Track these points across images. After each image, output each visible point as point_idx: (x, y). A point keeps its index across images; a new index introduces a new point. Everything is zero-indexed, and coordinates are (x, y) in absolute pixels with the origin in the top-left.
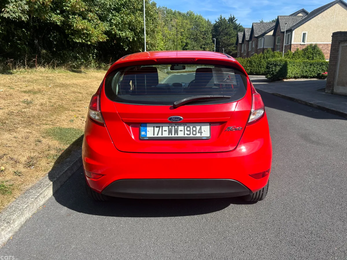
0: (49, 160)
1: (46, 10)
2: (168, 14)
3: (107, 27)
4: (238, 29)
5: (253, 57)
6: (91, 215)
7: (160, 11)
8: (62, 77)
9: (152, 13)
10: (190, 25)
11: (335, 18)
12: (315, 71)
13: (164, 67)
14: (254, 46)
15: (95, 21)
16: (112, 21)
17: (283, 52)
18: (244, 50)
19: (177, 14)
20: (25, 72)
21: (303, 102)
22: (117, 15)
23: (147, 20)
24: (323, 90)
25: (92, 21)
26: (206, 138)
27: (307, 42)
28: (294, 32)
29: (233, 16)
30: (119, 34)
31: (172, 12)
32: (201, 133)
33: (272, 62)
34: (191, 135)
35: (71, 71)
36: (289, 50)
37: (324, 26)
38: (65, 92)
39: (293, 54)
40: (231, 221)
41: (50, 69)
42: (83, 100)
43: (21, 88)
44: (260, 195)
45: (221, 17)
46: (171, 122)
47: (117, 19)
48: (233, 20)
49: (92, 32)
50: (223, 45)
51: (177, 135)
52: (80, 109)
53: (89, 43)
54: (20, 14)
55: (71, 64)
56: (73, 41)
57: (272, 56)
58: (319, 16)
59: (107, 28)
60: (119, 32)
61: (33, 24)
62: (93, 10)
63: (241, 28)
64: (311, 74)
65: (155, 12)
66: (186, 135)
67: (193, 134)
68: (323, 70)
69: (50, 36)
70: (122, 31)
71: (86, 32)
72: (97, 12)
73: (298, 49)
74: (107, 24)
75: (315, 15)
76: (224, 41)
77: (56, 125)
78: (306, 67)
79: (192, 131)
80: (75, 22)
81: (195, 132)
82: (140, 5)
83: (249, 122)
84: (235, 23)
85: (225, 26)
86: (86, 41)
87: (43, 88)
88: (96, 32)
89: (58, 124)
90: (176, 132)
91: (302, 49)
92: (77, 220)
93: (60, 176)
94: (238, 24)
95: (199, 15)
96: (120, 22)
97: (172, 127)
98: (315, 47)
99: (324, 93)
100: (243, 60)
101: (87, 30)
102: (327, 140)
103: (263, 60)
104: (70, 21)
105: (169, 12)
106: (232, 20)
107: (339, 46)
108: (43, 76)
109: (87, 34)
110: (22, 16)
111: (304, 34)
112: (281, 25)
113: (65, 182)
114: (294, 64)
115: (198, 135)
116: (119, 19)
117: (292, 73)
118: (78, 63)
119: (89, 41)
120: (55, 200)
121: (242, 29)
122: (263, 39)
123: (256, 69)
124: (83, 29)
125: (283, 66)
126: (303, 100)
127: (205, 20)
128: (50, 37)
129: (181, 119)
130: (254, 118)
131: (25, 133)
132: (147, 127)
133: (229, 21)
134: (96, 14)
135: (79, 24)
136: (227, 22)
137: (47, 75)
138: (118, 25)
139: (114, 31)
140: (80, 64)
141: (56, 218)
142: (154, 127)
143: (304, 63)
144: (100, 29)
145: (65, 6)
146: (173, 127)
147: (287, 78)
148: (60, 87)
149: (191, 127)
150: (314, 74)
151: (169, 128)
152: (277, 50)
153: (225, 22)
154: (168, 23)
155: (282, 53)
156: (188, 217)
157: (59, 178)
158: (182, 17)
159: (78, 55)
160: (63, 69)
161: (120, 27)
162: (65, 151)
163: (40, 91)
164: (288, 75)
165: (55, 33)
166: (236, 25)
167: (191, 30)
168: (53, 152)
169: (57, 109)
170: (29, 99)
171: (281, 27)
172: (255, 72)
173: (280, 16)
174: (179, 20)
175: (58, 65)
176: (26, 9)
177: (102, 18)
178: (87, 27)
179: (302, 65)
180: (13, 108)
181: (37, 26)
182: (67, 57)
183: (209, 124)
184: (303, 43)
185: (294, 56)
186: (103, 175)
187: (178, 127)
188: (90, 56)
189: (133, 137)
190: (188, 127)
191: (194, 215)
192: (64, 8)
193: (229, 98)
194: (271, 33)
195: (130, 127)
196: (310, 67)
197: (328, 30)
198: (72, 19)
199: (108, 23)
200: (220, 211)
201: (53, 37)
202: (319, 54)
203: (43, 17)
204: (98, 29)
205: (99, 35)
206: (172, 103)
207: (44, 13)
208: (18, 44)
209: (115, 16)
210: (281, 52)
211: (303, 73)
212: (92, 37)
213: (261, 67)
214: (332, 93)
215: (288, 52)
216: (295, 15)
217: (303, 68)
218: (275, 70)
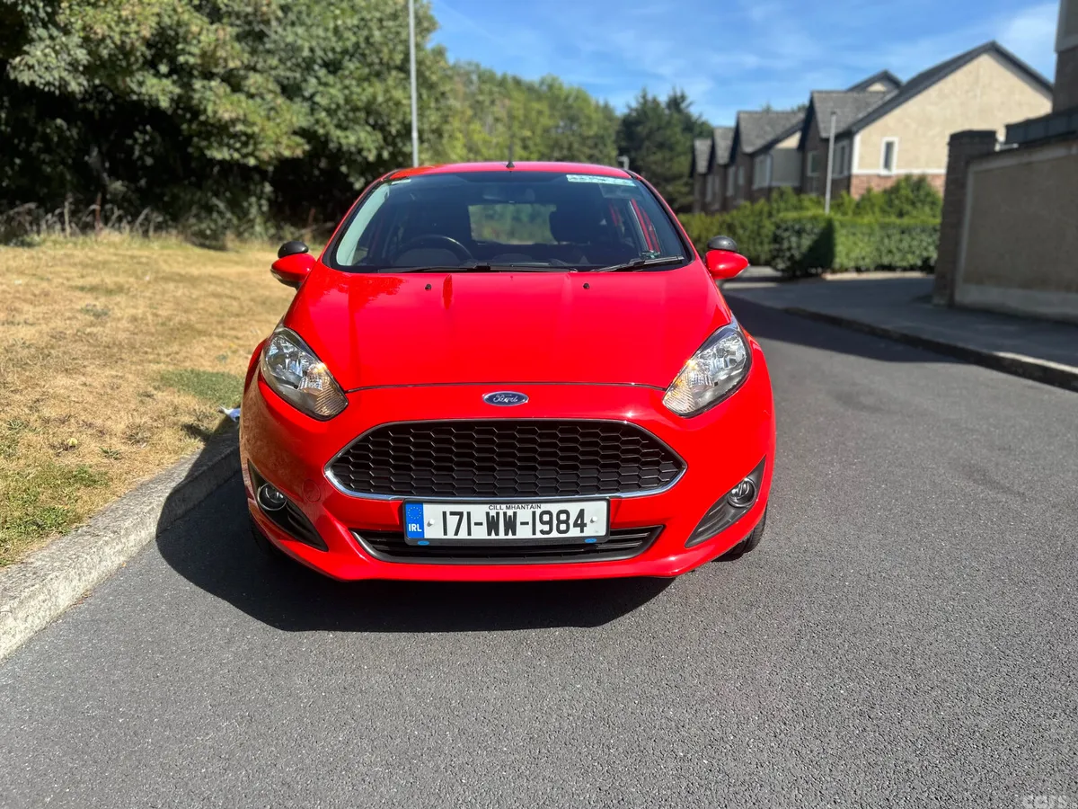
2: (482, 83)
3: (303, 115)
4: (697, 130)
5: (738, 213)
7: (459, 75)
8: (175, 259)
9: (434, 76)
10: (550, 118)
11: (981, 96)
12: (915, 251)
14: (741, 181)
15: (269, 97)
16: (318, 99)
17: (828, 197)
18: (714, 194)
19: (510, 84)
20: (66, 242)
22: (332, 83)
25: (258, 97)
27: (897, 170)
28: (858, 139)
29: (682, 91)
30: (338, 138)
31: (494, 77)
33: (790, 223)
36: (844, 193)
38: (192, 293)
39: (857, 203)
41: (137, 237)
42: (244, 315)
43: (68, 279)
45: (646, 94)
47: (330, 94)
48: (680, 105)
49: (260, 129)
52: (240, 335)
53: (252, 162)
55: (194, 225)
56: (205, 155)
57: (794, 206)
58: (933, 92)
59: (301, 118)
60: (338, 131)
62: (263, 67)
63: (705, 127)
64: (904, 261)
65: (444, 76)
69: (134, 142)
70: (345, 129)
71: (242, 128)
72: (273, 72)
73: (869, 190)
74: (304, 106)
75: (921, 88)
77: (183, 364)
78: (889, 238)
80: (210, 100)
82: (400, 54)
84: (687, 111)
85: (657, 120)
86: (245, 156)
87: (127, 282)
88: (271, 130)
89: (187, 364)
91: (881, 189)
94: (697, 117)
95: (576, 87)
96: (341, 102)
98: (919, 183)
99: (928, 307)
100: (708, 220)
101: (245, 122)
102: (901, 404)
103: (767, 222)
104: (196, 96)
105: (486, 78)
106: (676, 103)
108: (119, 255)
109: (245, 134)
110: (68, 77)
111: (889, 146)
112: (820, 120)
114: (854, 230)
116: (338, 93)
117: (848, 254)
118: (216, 223)
119: (252, 154)
121: (706, 131)
122: (769, 158)
124: (233, 122)
125: (822, 234)
127: (597, 105)
128: (133, 147)
131: (107, 377)
133: (669, 108)
134: (271, 79)
135: (219, 103)
136: (664, 110)
137: (129, 253)
138: (335, 111)
139: (323, 128)
140: (221, 226)
143: (884, 226)
144: (284, 120)
145: (183, 52)
147: (834, 271)
148: (174, 281)
150: (912, 259)
152: (811, 191)
153: (656, 109)
154: (482, 110)
155: (823, 200)
158: (526, 92)
160: (173, 240)
161: (339, 119)
163: (120, 289)
164: (838, 259)
165: (147, 132)
166: (690, 119)
167: (553, 133)
169: (177, 332)
170: (98, 306)
171: (820, 126)
173: (816, 92)
174: (517, 103)
175: (159, 227)
176: (81, 60)
177: (290, 91)
178: (245, 115)
179: (878, 233)
180: (58, 324)
182: (183, 204)
184: (884, 172)
185: (859, 207)
188: (250, 205)
192: (182, 59)
194: (792, 142)
196: (902, 240)
198: (201, 92)
199: (306, 104)
201: (141, 144)
204: (278, 121)
205: (281, 137)
208: (44, 162)
209: (326, 85)
211: (880, 256)
212: (261, 143)
214: (950, 305)
215: (842, 197)
216: (862, 87)
217: (882, 241)
218: (799, 247)
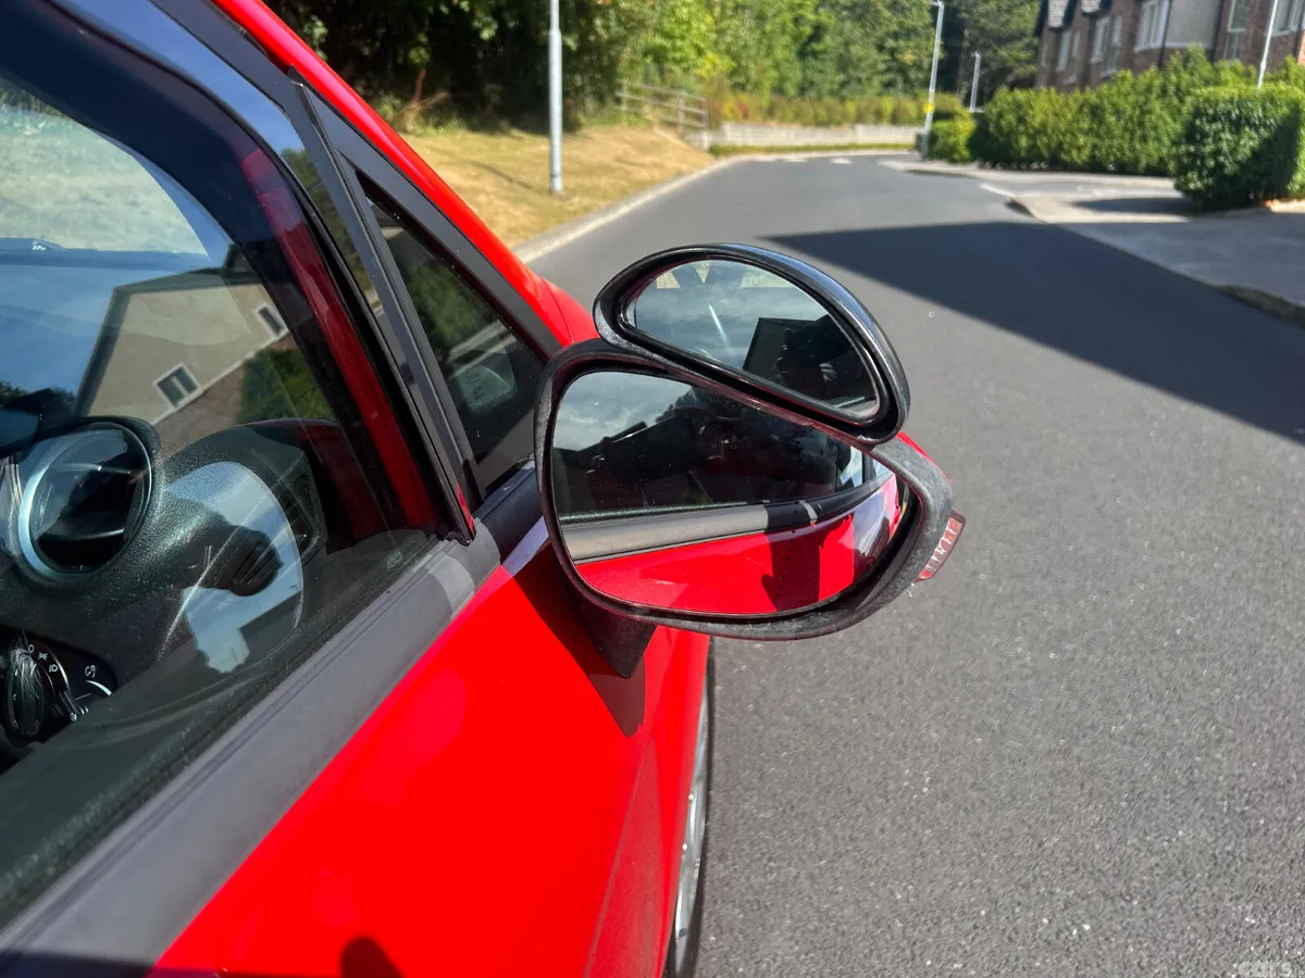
5: (1110, 89)
13: (701, 125)
14: (1117, 39)
17: (1264, 64)
18: (1070, 60)
33: (1222, 106)
36: (1289, 58)
50: (977, 40)
76: (983, 20)
100: (1062, 98)
103: (1156, 105)
122: (1166, 2)
123: (1117, 144)
125: (1280, 128)
147: (1284, 196)
152: (1229, 57)
155: (1255, 71)
164: (1300, 177)
172: (1112, 158)
210: (1252, 69)
213: (1144, 139)
215: (1285, 65)
218: (1233, 151)
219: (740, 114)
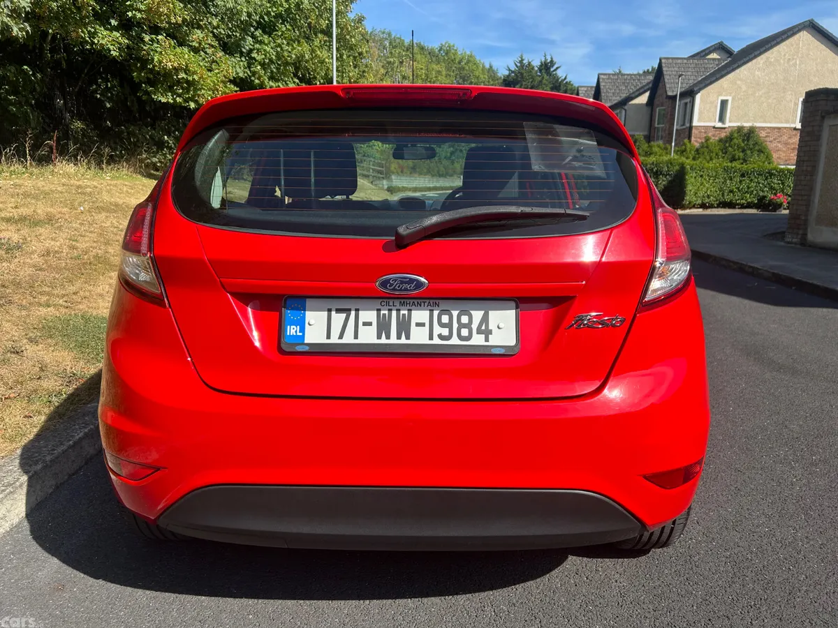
0: (33, 407)
1: (82, 18)
2: (393, 48)
3: (240, 68)
4: (563, 87)
6: (129, 589)
7: (374, 41)
8: (120, 189)
9: (353, 40)
10: (446, 77)
11: (800, 64)
12: (753, 191)
13: (382, 176)
15: (210, 51)
16: (254, 55)
17: (673, 144)
19: (416, 49)
20: (23, 173)
21: (731, 264)
22: (266, 42)
23: (340, 59)
24: (779, 235)
25: (202, 53)
26: (502, 351)
27: (730, 123)
28: (698, 97)
29: (552, 58)
31: (403, 43)
32: (487, 333)
33: (649, 166)
34: (455, 341)
35: (145, 176)
36: (686, 141)
37: (773, 84)
38: (120, 224)
39: (697, 150)
40: (573, 618)
41: (93, 168)
44: (664, 534)
45: (522, 60)
46: (388, 296)
47: (265, 50)
48: (549, 68)
49: (200, 78)
51: (408, 337)
53: (192, 105)
54: (6, 20)
55: (147, 158)
56: (153, 99)
57: (646, 153)
58: (760, 61)
59: (239, 70)
60: (271, 83)
61: (52, 57)
62: (205, 24)
63: (569, 87)
64: (742, 199)
65: (362, 40)
66: (436, 341)
67: (460, 337)
68: (772, 188)
69: (97, 88)
70: (277, 80)
71: (185, 76)
72: (215, 31)
73: (707, 139)
74: (242, 61)
75: (751, 56)
77: (77, 307)
78: (731, 180)
79: (455, 325)
80: (157, 52)
81: (467, 330)
82: (325, 21)
83: (646, 299)
84: (556, 74)
85: (531, 80)
86: (186, 101)
87: (60, 213)
88: (210, 79)
89: (81, 307)
90: (404, 327)
91: (717, 138)
92: (83, 607)
93: (57, 458)
94: (563, 78)
95: (468, 53)
96: (274, 57)
97: (390, 310)
98: (749, 134)
99: (782, 244)
101: (186, 71)
102: (816, 363)
104: (145, 48)
105: (395, 44)
106: (547, 67)
107: (821, 126)
108: (68, 185)
109: (187, 82)
110: (11, 23)
111: (724, 103)
112: (666, 80)
113: (73, 474)
114: (702, 173)
115: (478, 340)
116: (272, 50)
117: (696, 193)
118: (166, 157)
119: (192, 99)
120: (29, 533)
121: (571, 90)
122: (624, 112)
124: (177, 70)
125: (675, 176)
126: (734, 258)
127: (484, 67)
128: (95, 91)
129: (419, 284)
130: (662, 288)
132: (305, 310)
133: (540, 70)
134: (211, 35)
135: (165, 55)
136: (537, 72)
137: (78, 183)
138: (269, 65)
139: (259, 79)
140: (170, 160)
141: (18, 597)
142: (330, 311)
143: (726, 170)
144: (222, 71)
145: (132, 8)
146: (394, 313)
147: (683, 207)
148: (108, 211)
149: (455, 313)
150: (750, 198)
151: (378, 316)
152: (658, 139)
153: (531, 72)
154: (392, 69)
155: (669, 147)
156: (435, 600)
157: (51, 461)
158: (428, 56)
159: (166, 137)
160: (125, 171)
161: (272, 72)
162: (87, 381)
163: (50, 219)
164: (688, 198)
165: (108, 81)
166: (558, 80)
168: (50, 384)
169: (88, 267)
170: (16, 238)
171: (668, 86)
173: (665, 58)
174: (419, 64)
175: (112, 160)
176: (24, 7)
177: (229, 47)
178: (187, 66)
179: (722, 175)
181: (64, 62)
182: (138, 141)
183: (513, 304)
184: (719, 125)
185: (698, 154)
186: (159, 469)
187: (410, 310)
189: (257, 344)
190: (443, 312)
191: (457, 594)
192: (130, 14)
193: (583, 218)
194: (643, 99)
195: (250, 310)
196: (741, 181)
197: (782, 95)
198: (149, 44)
199: (243, 59)
200: (538, 580)
201: (105, 90)
202: (760, 151)
203: (74, 35)
204: (217, 71)
205: (218, 85)
206: (393, 230)
207: (76, 24)
208: (10, 103)
209: (261, 42)
210: (668, 145)
211: (723, 195)
212: (200, 89)
214: (804, 244)
215: (685, 144)
216: (702, 55)
217: (724, 182)
219: (399, 171)
